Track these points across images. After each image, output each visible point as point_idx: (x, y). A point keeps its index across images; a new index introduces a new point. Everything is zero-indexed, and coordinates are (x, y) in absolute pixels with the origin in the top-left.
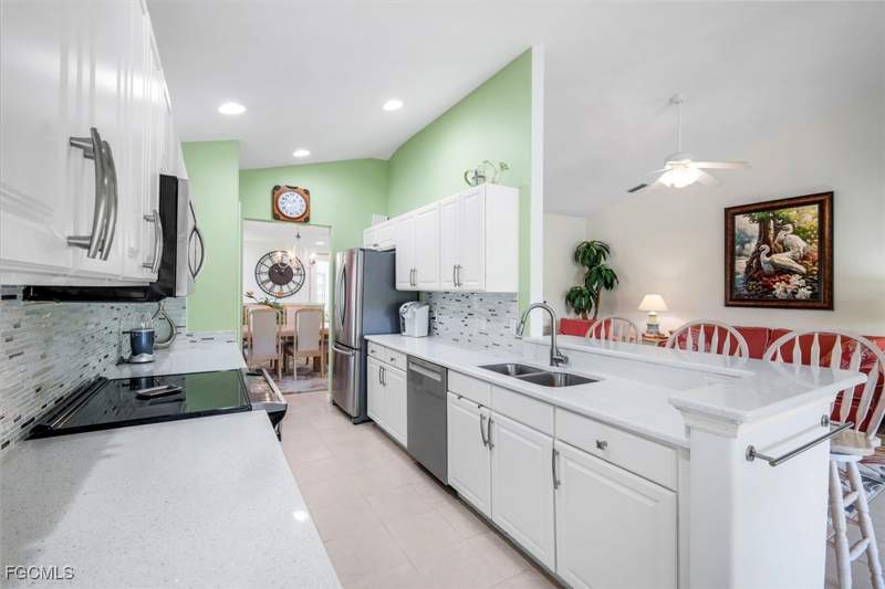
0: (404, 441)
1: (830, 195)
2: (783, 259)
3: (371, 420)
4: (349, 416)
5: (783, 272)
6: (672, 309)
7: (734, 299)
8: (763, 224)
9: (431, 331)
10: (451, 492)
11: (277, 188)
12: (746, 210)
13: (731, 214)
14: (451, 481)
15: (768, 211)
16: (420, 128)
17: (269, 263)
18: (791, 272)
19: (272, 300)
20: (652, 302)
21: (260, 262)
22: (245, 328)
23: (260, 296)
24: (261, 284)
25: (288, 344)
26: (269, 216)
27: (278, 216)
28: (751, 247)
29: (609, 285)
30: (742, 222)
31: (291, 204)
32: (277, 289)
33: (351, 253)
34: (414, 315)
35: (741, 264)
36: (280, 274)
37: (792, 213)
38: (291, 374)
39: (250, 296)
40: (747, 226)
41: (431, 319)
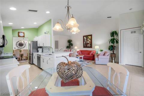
0: (37, 65)
1: (92, 35)
2: (88, 42)
3: (34, 64)
4: (30, 64)
5: (88, 43)
6: (78, 48)
7: (84, 47)
8: (86, 38)
9: (42, 52)
10: (41, 69)
11: (19, 32)
12: (85, 36)
13: (84, 37)
14: (41, 68)
15: (87, 36)
16: (41, 25)
17: (19, 43)
18: (89, 44)
19: (19, 49)
20: (76, 48)
21: (17, 43)
22: (14, 53)
23: (17, 48)
24: (17, 46)
25: (22, 56)
26: (18, 36)
27: (19, 36)
28: (85, 41)
29: (72, 45)
30: (85, 37)
31: (21, 34)
32: (20, 47)
33: (31, 42)
34: (40, 50)
35: (85, 42)
36: (21, 45)
37: (89, 37)
38: (22, 60)
39: (15, 48)
40: (85, 38)
41: (42, 50)
